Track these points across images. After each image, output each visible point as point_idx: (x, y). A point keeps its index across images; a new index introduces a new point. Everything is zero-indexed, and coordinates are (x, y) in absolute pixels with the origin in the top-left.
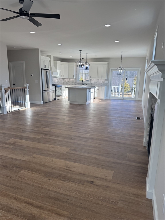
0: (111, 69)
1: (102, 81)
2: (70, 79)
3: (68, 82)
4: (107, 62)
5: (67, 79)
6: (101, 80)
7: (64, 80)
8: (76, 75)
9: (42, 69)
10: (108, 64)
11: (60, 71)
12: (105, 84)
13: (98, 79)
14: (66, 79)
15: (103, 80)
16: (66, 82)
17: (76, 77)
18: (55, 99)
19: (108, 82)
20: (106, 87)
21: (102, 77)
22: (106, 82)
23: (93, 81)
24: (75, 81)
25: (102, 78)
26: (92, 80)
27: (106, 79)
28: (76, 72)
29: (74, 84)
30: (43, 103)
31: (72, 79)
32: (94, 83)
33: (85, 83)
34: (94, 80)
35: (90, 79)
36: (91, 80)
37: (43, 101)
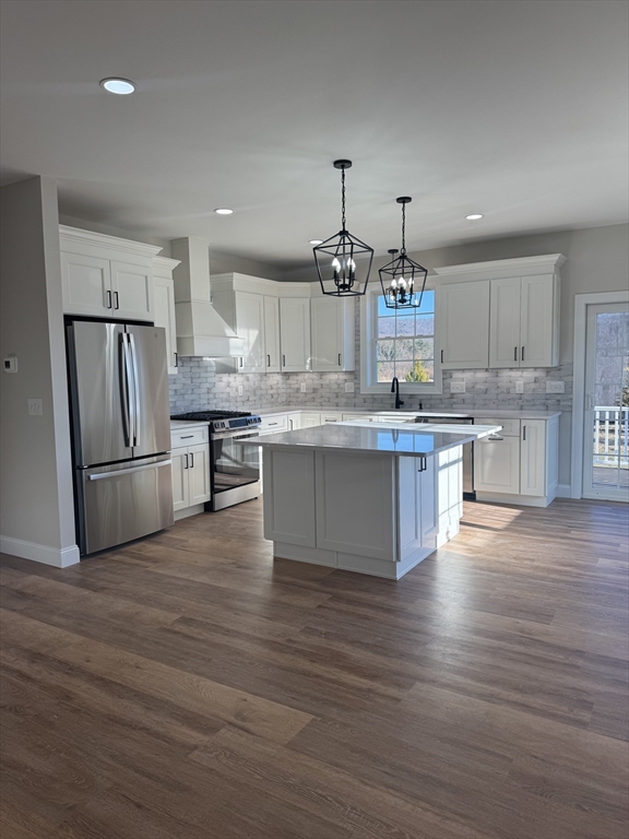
0: (580, 301)
1: (520, 380)
2: (322, 374)
3: (315, 390)
4: (555, 258)
5: (307, 375)
6: (514, 374)
7: (293, 380)
8: (357, 348)
9: (69, 320)
10: (562, 270)
11: (257, 332)
12: (548, 396)
13: (497, 371)
14: (300, 377)
15: (529, 375)
16: (303, 390)
17: (357, 362)
18: (209, 507)
19: (569, 387)
20: (553, 418)
21: (520, 353)
22: (554, 386)
23: (460, 382)
24: (349, 387)
25: (523, 364)
26: (456, 375)
27: (548, 370)
28: (357, 333)
29: (344, 400)
30: (83, 555)
31: (334, 377)
32: (468, 395)
33: (412, 396)
34: (468, 375)
35: (444, 372)
36: (447, 374)
37: (79, 541)
